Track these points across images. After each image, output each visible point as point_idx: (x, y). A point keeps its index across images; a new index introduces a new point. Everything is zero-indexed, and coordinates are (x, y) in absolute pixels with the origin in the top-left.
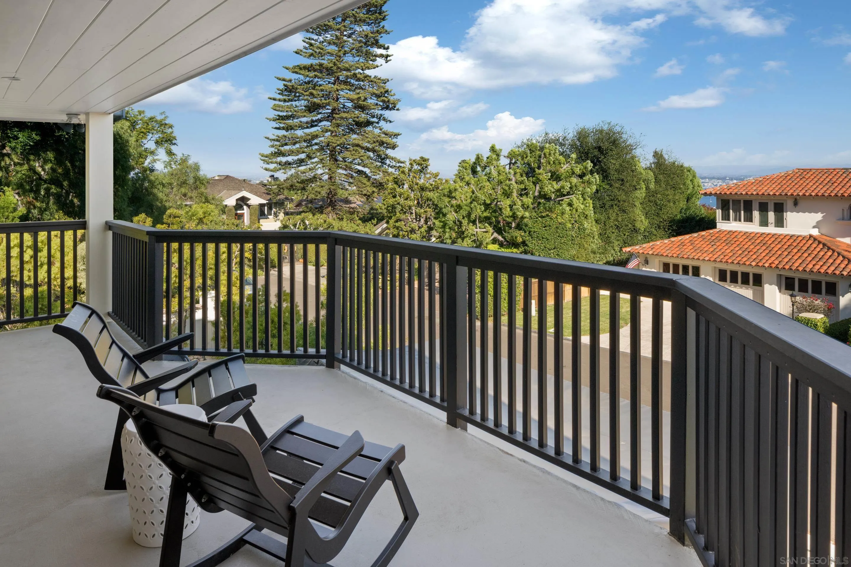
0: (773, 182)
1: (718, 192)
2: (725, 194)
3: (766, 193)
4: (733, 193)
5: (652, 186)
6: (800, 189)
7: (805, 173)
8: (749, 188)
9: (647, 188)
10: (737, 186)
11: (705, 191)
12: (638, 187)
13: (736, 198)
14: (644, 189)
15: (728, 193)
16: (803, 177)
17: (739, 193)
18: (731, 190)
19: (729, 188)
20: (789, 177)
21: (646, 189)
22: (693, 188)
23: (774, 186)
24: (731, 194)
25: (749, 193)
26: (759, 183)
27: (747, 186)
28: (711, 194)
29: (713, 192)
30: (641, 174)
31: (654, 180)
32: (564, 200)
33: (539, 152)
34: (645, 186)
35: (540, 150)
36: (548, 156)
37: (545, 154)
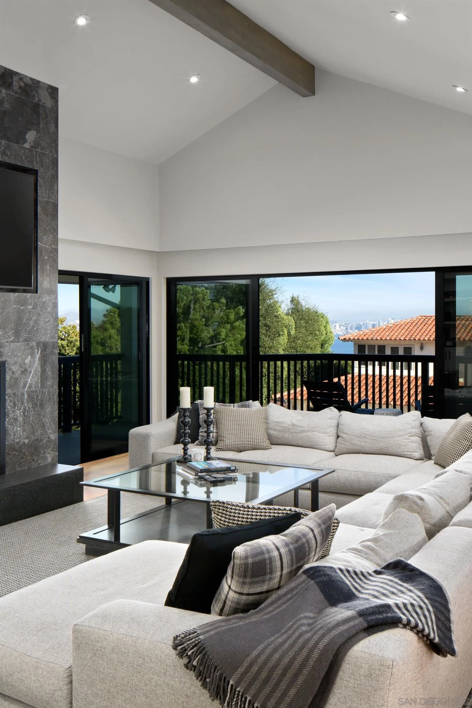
0: (402, 328)
1: (356, 338)
2: (363, 339)
3: (398, 339)
4: (370, 339)
5: (293, 332)
6: (425, 334)
7: (427, 320)
8: (382, 334)
9: (289, 334)
10: (372, 332)
11: (344, 337)
12: (281, 333)
13: (372, 343)
14: (286, 335)
15: (365, 338)
16: (426, 323)
17: (374, 338)
18: (367, 336)
19: (365, 334)
20: (414, 324)
21: (288, 336)
22: (326, 334)
23: (403, 332)
25: (383, 338)
26: (390, 328)
27: (380, 332)
29: (352, 338)
30: (283, 319)
31: (294, 326)
32: (218, 347)
33: (191, 297)
34: (286, 332)
35: (192, 295)
36: (201, 301)
37: (198, 299)
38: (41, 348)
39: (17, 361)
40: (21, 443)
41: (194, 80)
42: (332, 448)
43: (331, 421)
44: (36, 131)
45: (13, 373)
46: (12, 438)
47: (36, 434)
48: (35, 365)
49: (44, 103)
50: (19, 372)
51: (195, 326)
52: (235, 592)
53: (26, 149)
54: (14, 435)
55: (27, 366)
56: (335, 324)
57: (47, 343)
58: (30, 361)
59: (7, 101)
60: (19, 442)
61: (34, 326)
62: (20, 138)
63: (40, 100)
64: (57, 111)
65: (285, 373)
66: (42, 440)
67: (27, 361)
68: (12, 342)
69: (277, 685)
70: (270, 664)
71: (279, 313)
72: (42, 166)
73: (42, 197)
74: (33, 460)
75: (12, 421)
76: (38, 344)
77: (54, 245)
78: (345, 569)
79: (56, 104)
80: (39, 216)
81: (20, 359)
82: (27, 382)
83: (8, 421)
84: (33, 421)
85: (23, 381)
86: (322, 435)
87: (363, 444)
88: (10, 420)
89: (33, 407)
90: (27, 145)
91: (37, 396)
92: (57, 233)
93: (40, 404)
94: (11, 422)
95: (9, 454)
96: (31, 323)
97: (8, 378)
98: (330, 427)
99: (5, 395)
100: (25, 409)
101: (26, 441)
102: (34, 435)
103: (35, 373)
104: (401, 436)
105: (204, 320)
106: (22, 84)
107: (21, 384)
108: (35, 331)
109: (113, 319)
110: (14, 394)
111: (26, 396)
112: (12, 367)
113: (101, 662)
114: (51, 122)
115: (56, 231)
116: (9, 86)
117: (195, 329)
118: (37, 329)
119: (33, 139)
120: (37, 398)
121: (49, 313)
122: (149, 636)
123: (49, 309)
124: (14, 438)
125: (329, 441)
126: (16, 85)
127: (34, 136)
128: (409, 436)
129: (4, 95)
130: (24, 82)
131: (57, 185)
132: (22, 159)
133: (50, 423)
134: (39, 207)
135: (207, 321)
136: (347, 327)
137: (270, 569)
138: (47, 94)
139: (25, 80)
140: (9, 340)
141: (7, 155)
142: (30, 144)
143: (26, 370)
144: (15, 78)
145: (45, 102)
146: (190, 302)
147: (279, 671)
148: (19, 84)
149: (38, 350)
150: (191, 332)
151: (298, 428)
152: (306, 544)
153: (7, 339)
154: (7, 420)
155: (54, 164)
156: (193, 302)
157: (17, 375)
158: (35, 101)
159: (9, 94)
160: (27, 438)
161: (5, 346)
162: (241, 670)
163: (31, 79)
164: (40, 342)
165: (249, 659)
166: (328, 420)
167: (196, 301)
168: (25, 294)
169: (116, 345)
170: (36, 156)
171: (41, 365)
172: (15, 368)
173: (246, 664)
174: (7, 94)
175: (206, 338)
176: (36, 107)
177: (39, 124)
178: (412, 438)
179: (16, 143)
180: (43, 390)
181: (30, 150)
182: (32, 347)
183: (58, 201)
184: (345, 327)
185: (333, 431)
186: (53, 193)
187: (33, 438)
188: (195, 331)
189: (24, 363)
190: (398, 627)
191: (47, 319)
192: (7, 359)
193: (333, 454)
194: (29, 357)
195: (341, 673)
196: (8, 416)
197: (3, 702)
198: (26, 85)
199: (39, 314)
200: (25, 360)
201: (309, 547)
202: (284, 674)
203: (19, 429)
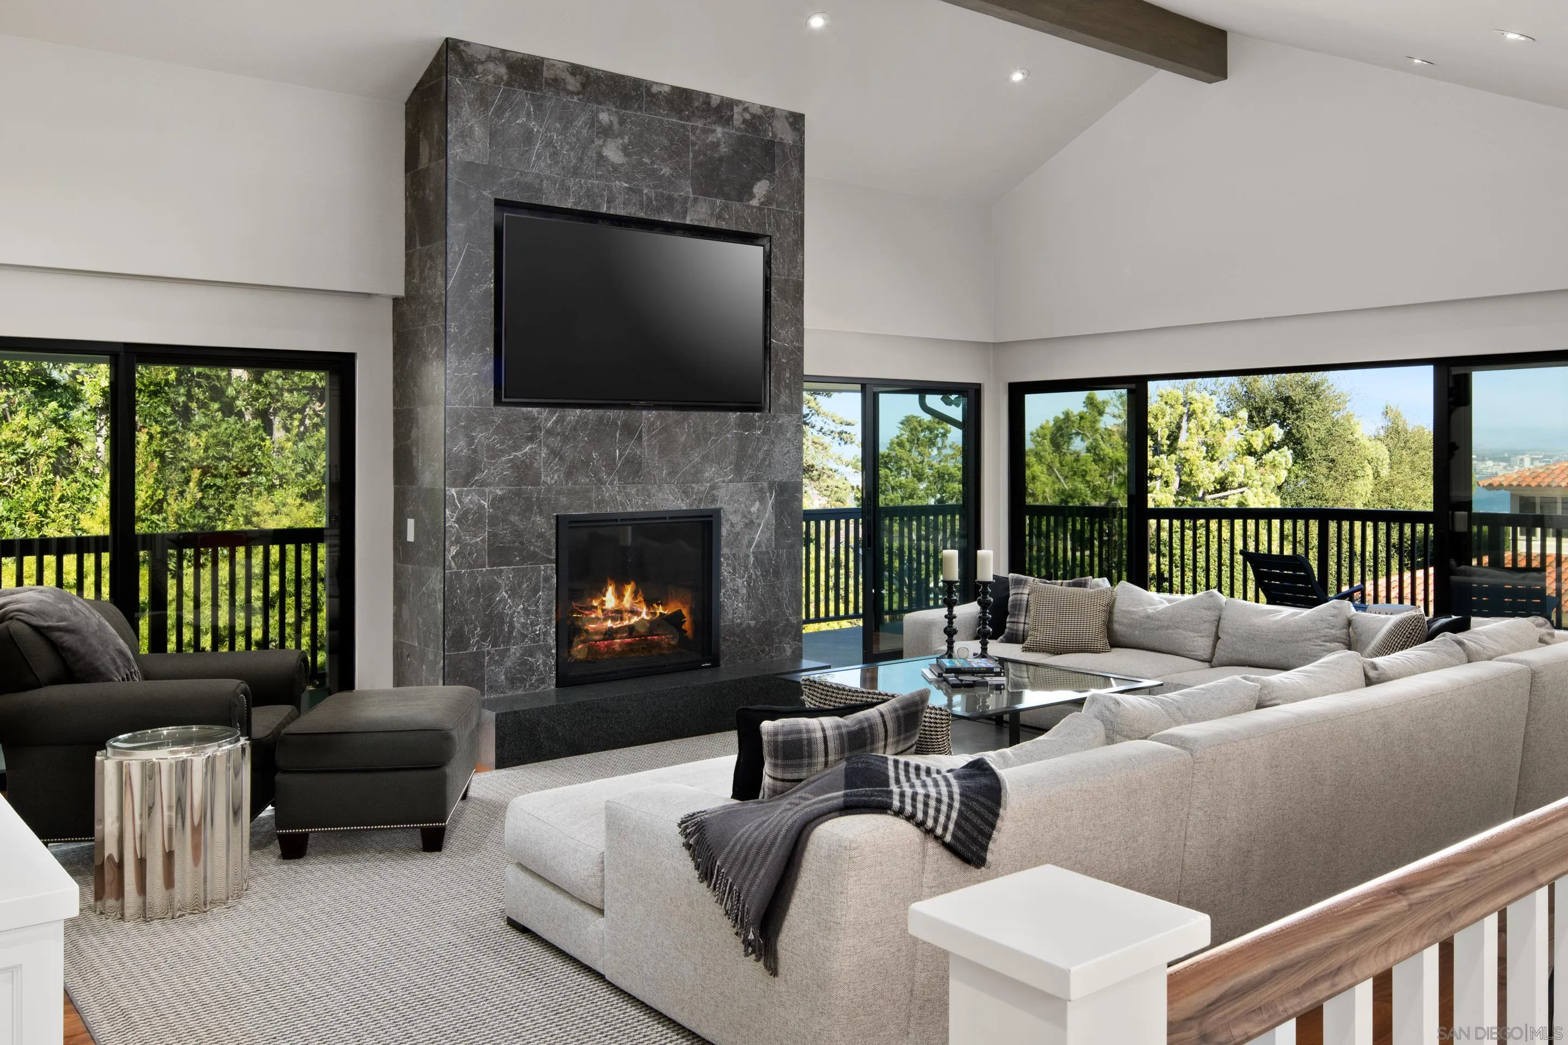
1: (1515, 483)
2: (1529, 486)
4: (1544, 485)
5: (1385, 471)
9: (1377, 475)
10: (1549, 472)
11: (1490, 481)
12: (1359, 473)
13: (1549, 494)
14: (1371, 477)
15: (1533, 484)
17: (1554, 485)
18: (1538, 480)
19: (1534, 475)
21: (1374, 478)
24: (1539, 486)
27: (1567, 472)
28: (1500, 486)
29: (1505, 484)
30: (1364, 447)
31: (1388, 461)
32: (1230, 497)
33: (1181, 407)
34: (1372, 472)
35: (1184, 404)
36: (1200, 415)
37: (1194, 412)
38: (776, 491)
39: (738, 510)
40: (744, 626)
41: (1017, 77)
42: (1206, 657)
43: (1209, 613)
44: (769, 180)
45: (732, 525)
46: (730, 617)
47: (768, 614)
48: (767, 515)
49: (781, 139)
50: (741, 525)
51: (1187, 460)
52: (770, 776)
53: (753, 207)
54: (734, 614)
55: (754, 516)
56: (1520, 457)
57: (786, 483)
58: (758, 510)
59: (724, 143)
60: (741, 623)
61: (764, 459)
62: (745, 192)
63: (775, 135)
64: (803, 148)
65: (1370, 548)
66: (776, 624)
67: (754, 509)
68: (730, 481)
69: (752, 866)
70: (749, 844)
71: (1356, 436)
72: (778, 229)
73: (779, 275)
74: (763, 651)
75: (729, 592)
76: (771, 485)
77: (797, 341)
78: (925, 768)
79: (801, 137)
80: (773, 302)
81: (742, 505)
82: (754, 538)
83: (724, 594)
84: (762, 595)
85: (747, 537)
86: (1192, 634)
87: (1251, 651)
88: (726, 591)
89: (762, 575)
90: (755, 202)
91: (770, 559)
92: (802, 324)
93: (774, 571)
94: (729, 595)
95: (725, 640)
96: (761, 455)
97: (724, 531)
98: (1205, 622)
99: (719, 555)
100: (750, 577)
101: (753, 623)
102: (764, 616)
103: (766, 526)
104: (1309, 640)
105: (1204, 448)
106: (747, 116)
107: (745, 542)
108: (767, 466)
109: (1040, 448)
110: (734, 555)
111: (752, 559)
112: (731, 517)
113: (624, 843)
114: (793, 164)
115: (800, 321)
116: (728, 121)
117: (1187, 465)
118: (770, 463)
119: (764, 193)
120: (770, 563)
121: (789, 440)
122: (666, 815)
123: (788, 435)
124: (733, 618)
125: (1202, 644)
126: (738, 117)
127: (766, 188)
128: (1323, 641)
129: (719, 135)
130: (750, 114)
131: (803, 255)
132: (747, 222)
133: (789, 599)
134: (773, 289)
135: (1211, 453)
136: (1549, 462)
137: (808, 752)
138: (787, 125)
139: (751, 110)
140: (726, 479)
141: (724, 220)
142: (759, 199)
143: (752, 522)
144: (737, 110)
145: (783, 137)
146: (1181, 417)
147: (754, 850)
148: (742, 116)
149: (771, 493)
150: (1179, 471)
151: (1153, 622)
152: (868, 730)
153: (723, 477)
154: (723, 591)
155: (797, 225)
156: (1185, 418)
157: (737, 529)
158: (768, 138)
159: (728, 134)
160: (753, 618)
161: (720, 487)
162: (727, 849)
163: (761, 107)
164: (775, 482)
165: (735, 838)
166: (1203, 611)
167: (1191, 415)
168: (751, 414)
169: (1044, 492)
170: (769, 216)
171: (776, 516)
172: (735, 519)
173: (732, 843)
174: (724, 133)
175: (1208, 481)
176: (770, 147)
177: (773, 169)
178: (1328, 644)
179: (738, 201)
180: (778, 552)
181: (760, 209)
182: (761, 490)
183: (803, 278)
184: (1544, 462)
185: (1210, 629)
186: (795, 268)
187: (763, 619)
188: (1187, 469)
189: (750, 512)
190: (886, 813)
191: (786, 450)
192: (722, 505)
193: (1207, 664)
194: (757, 503)
195: (806, 854)
196: (725, 586)
197: (552, 891)
198: (754, 116)
199: (772, 443)
200: (751, 507)
201: (872, 735)
202: (757, 854)
203: (740, 605)
